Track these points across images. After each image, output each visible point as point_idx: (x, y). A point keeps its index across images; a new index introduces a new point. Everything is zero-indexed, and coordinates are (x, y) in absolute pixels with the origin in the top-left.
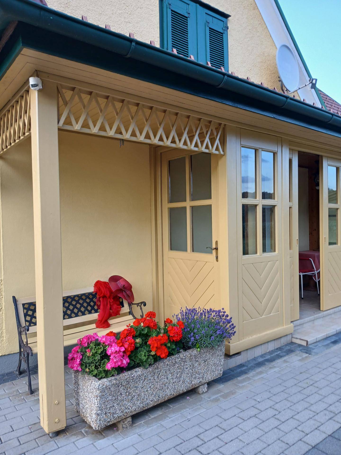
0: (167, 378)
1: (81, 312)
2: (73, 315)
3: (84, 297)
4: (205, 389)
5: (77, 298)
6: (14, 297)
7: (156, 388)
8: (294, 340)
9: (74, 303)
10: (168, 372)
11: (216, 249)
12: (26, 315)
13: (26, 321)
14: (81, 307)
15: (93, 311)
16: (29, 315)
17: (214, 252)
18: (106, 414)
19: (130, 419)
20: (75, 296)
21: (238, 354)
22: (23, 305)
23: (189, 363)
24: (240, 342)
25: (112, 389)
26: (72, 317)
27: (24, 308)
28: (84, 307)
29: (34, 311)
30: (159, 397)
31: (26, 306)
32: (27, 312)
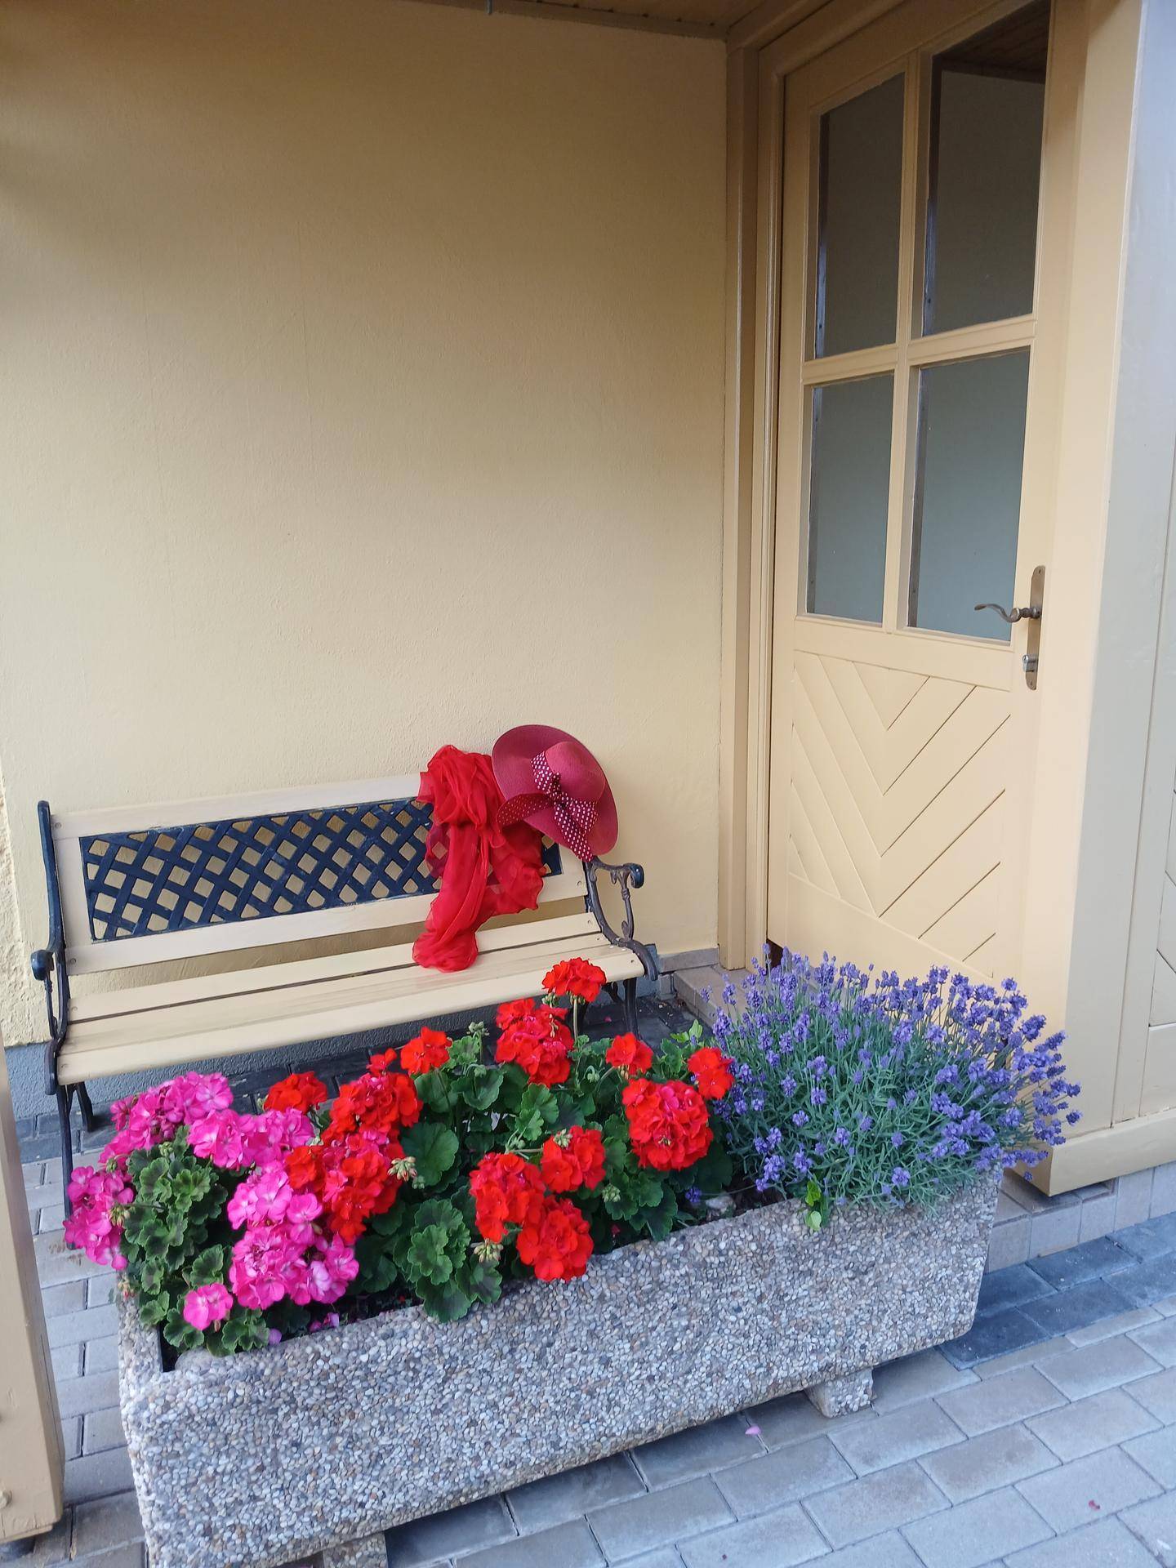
0: (606, 1362)
1: (355, 885)
2: (315, 898)
3: (370, 821)
4: (862, 1397)
5: (336, 825)
6: (43, 807)
7: (535, 1409)
10: (609, 1334)
11: (1034, 615)
12: (94, 889)
13: (94, 913)
14: (352, 865)
15: (411, 886)
16: (111, 891)
17: (1021, 628)
19: (373, 1549)
20: (328, 814)
21: (1104, 1186)
22: (86, 842)
23: (746, 1287)
24: (1120, 1129)
26: (309, 909)
27: (88, 859)
28: (370, 865)
30: (555, 1445)
31: (99, 849)
32: (101, 875)
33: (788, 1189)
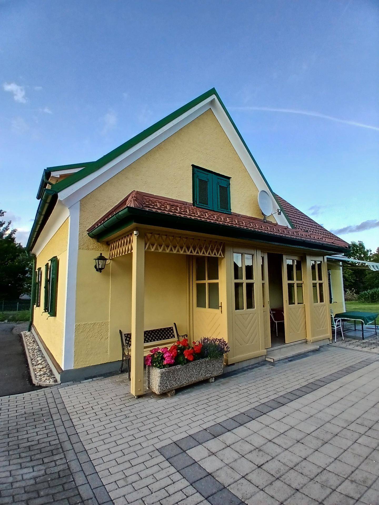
0: (193, 372)
1: (153, 339)
2: (149, 341)
3: (154, 332)
4: (213, 381)
5: (151, 332)
6: (120, 331)
7: (188, 376)
8: (267, 359)
9: (149, 334)
10: (194, 368)
11: (221, 306)
12: (126, 340)
13: (126, 343)
14: (153, 337)
15: (159, 339)
16: (128, 340)
17: (220, 308)
18: (163, 386)
19: (174, 391)
20: (150, 331)
21: (233, 364)
22: (125, 334)
23: (204, 365)
24: (235, 357)
25: (166, 374)
27: (125, 336)
29: (130, 338)
30: (189, 381)
31: (126, 335)
32: (126, 338)
33: (207, 357)
